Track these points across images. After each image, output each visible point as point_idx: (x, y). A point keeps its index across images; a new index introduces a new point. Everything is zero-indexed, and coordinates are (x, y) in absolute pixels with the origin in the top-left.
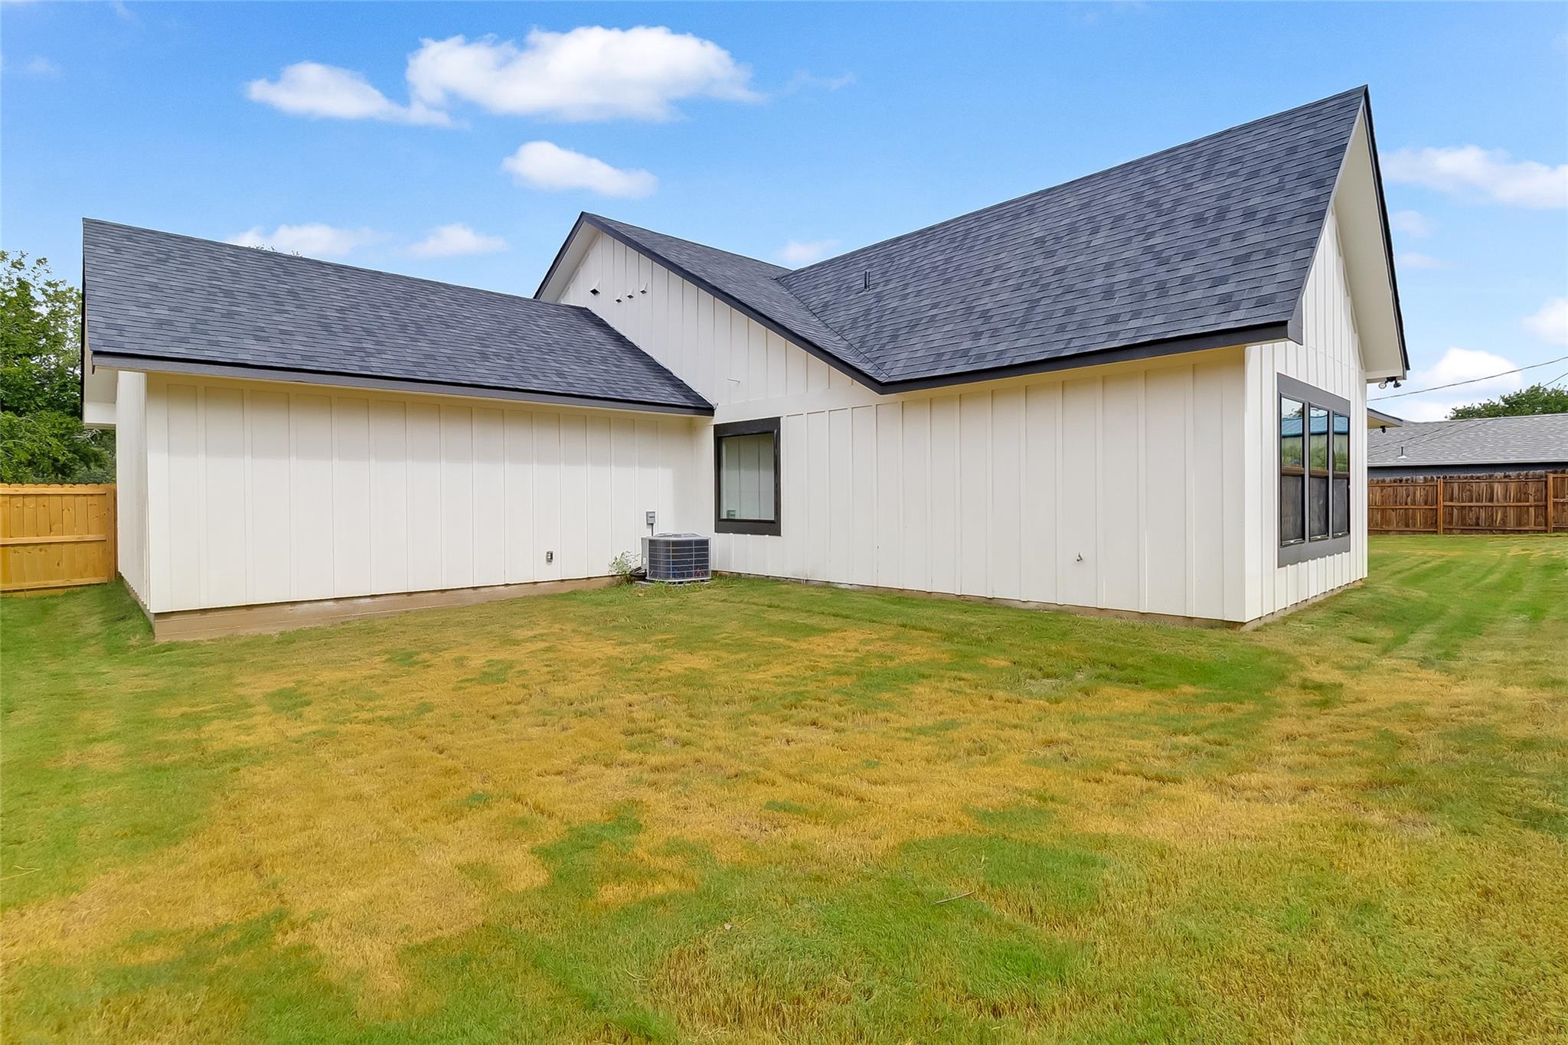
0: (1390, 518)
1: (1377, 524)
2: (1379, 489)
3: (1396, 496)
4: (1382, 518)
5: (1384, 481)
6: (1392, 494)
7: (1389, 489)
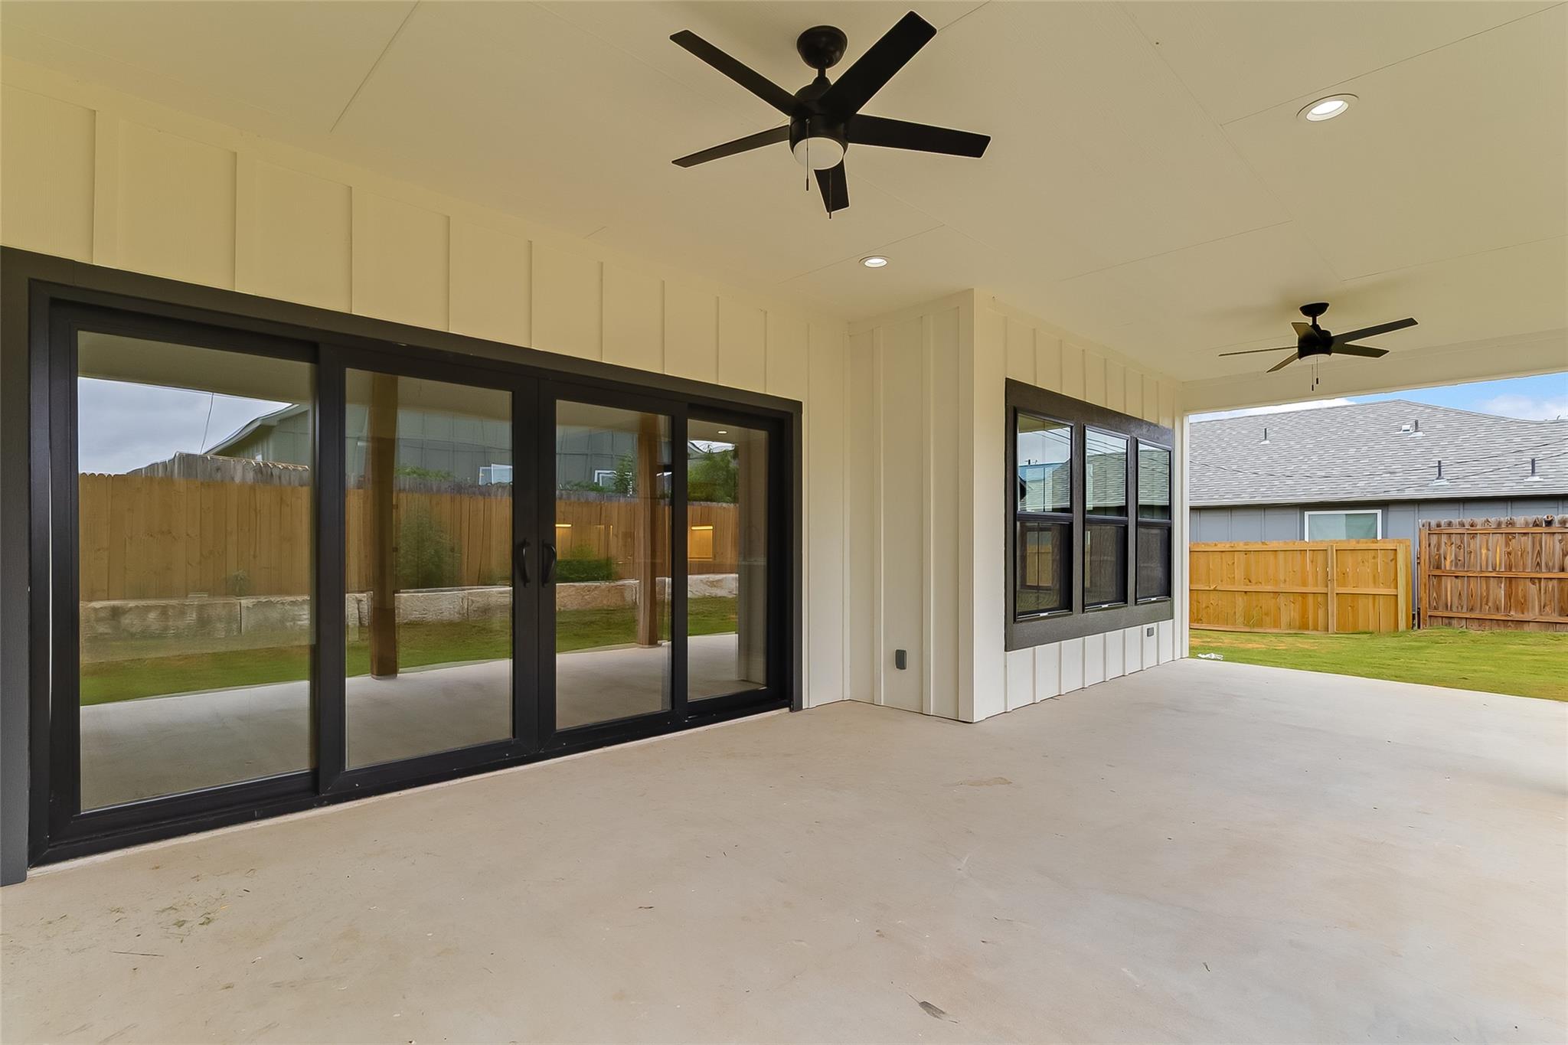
0: (1525, 597)
1: (1498, 609)
2: (1502, 539)
3: (1539, 553)
4: (1509, 596)
5: (1511, 524)
6: (1530, 549)
7: (1524, 539)
